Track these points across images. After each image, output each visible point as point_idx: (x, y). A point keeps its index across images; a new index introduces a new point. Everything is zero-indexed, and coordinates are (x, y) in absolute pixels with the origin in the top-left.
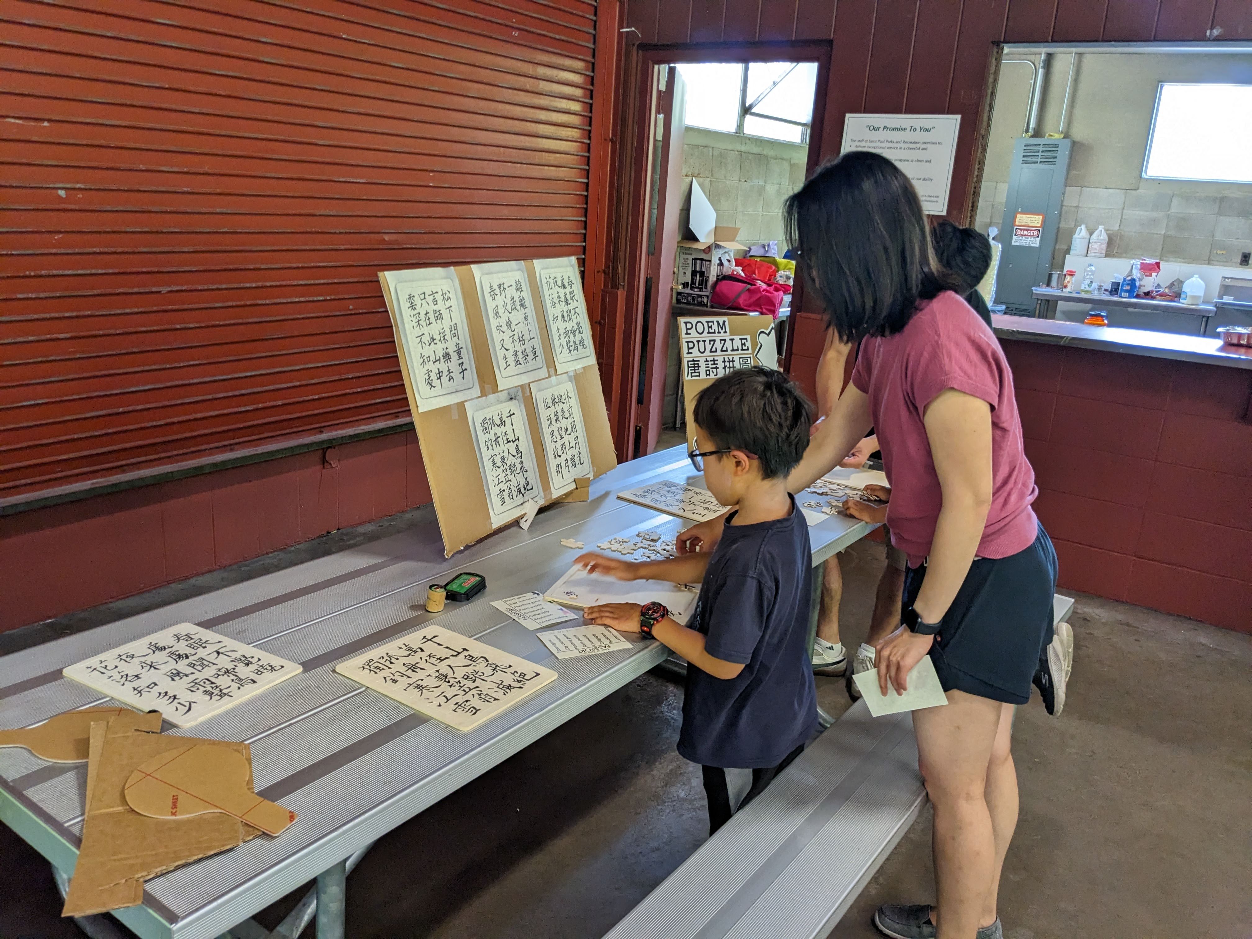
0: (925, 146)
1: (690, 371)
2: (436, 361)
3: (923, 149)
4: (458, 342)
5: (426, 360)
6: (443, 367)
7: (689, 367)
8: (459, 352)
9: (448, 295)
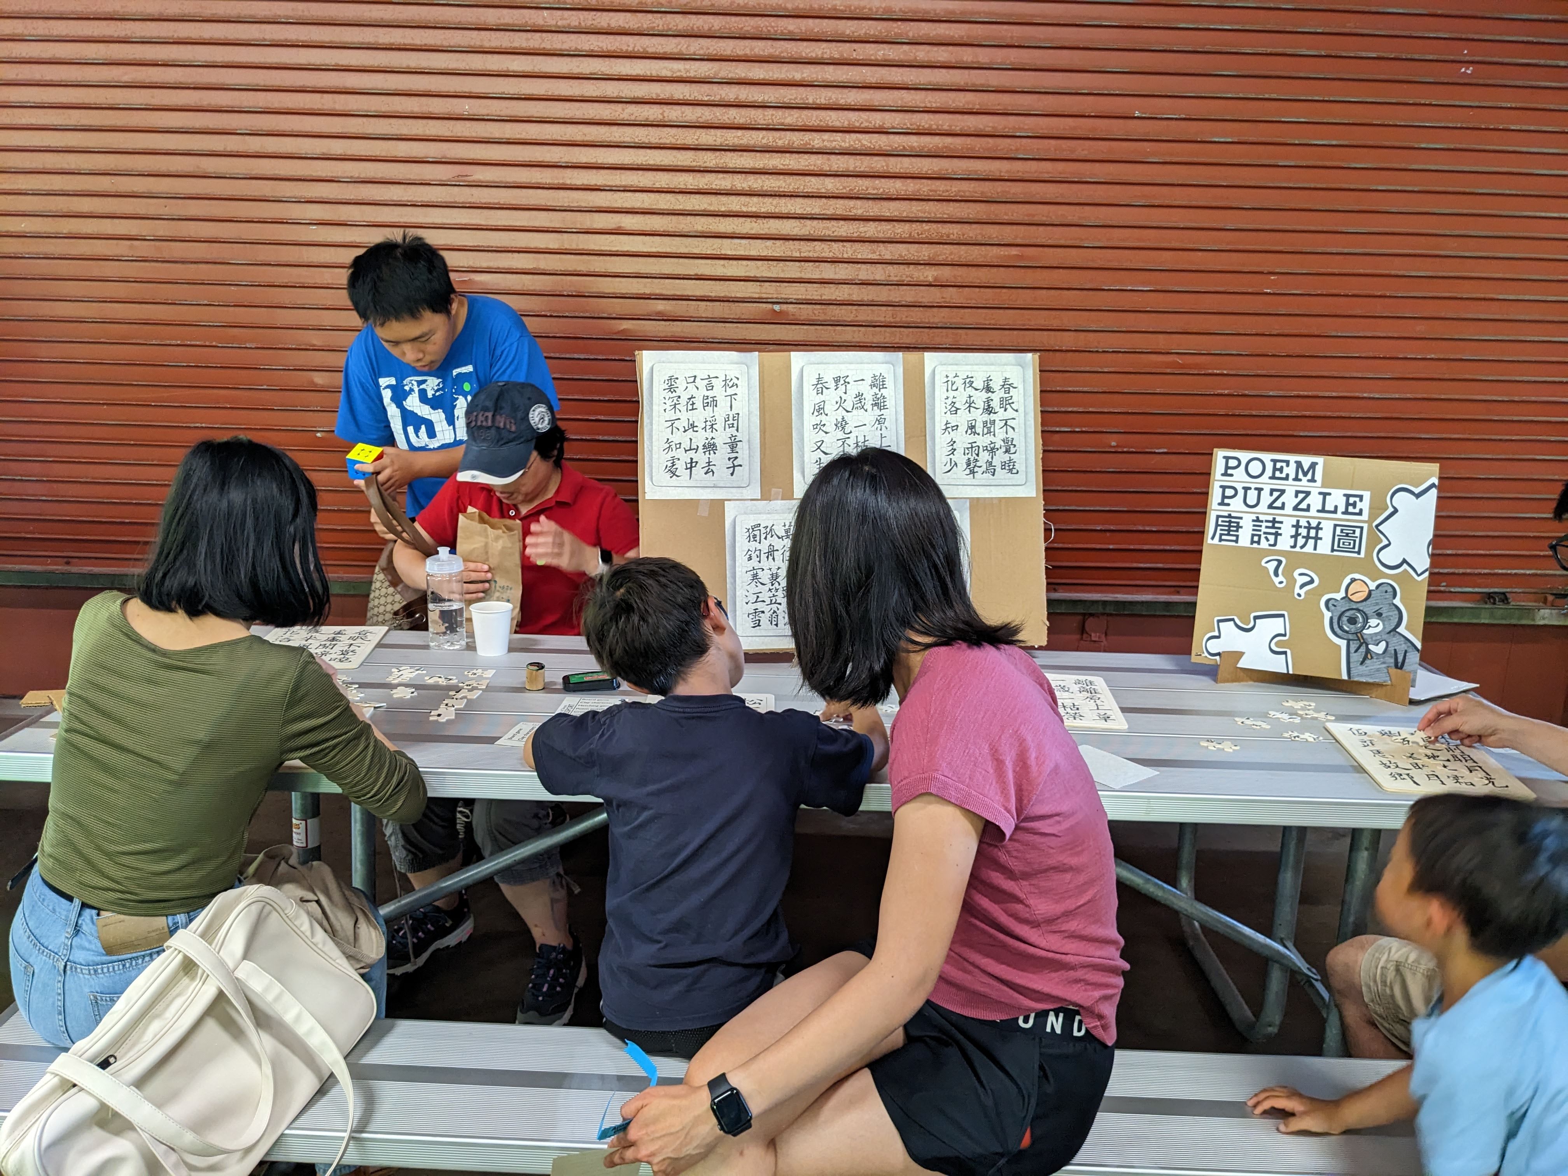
1: (1219, 532)
2: (691, 449)
4: (735, 433)
5: (674, 447)
6: (701, 458)
7: (1217, 525)
8: (733, 445)
9: (735, 381)
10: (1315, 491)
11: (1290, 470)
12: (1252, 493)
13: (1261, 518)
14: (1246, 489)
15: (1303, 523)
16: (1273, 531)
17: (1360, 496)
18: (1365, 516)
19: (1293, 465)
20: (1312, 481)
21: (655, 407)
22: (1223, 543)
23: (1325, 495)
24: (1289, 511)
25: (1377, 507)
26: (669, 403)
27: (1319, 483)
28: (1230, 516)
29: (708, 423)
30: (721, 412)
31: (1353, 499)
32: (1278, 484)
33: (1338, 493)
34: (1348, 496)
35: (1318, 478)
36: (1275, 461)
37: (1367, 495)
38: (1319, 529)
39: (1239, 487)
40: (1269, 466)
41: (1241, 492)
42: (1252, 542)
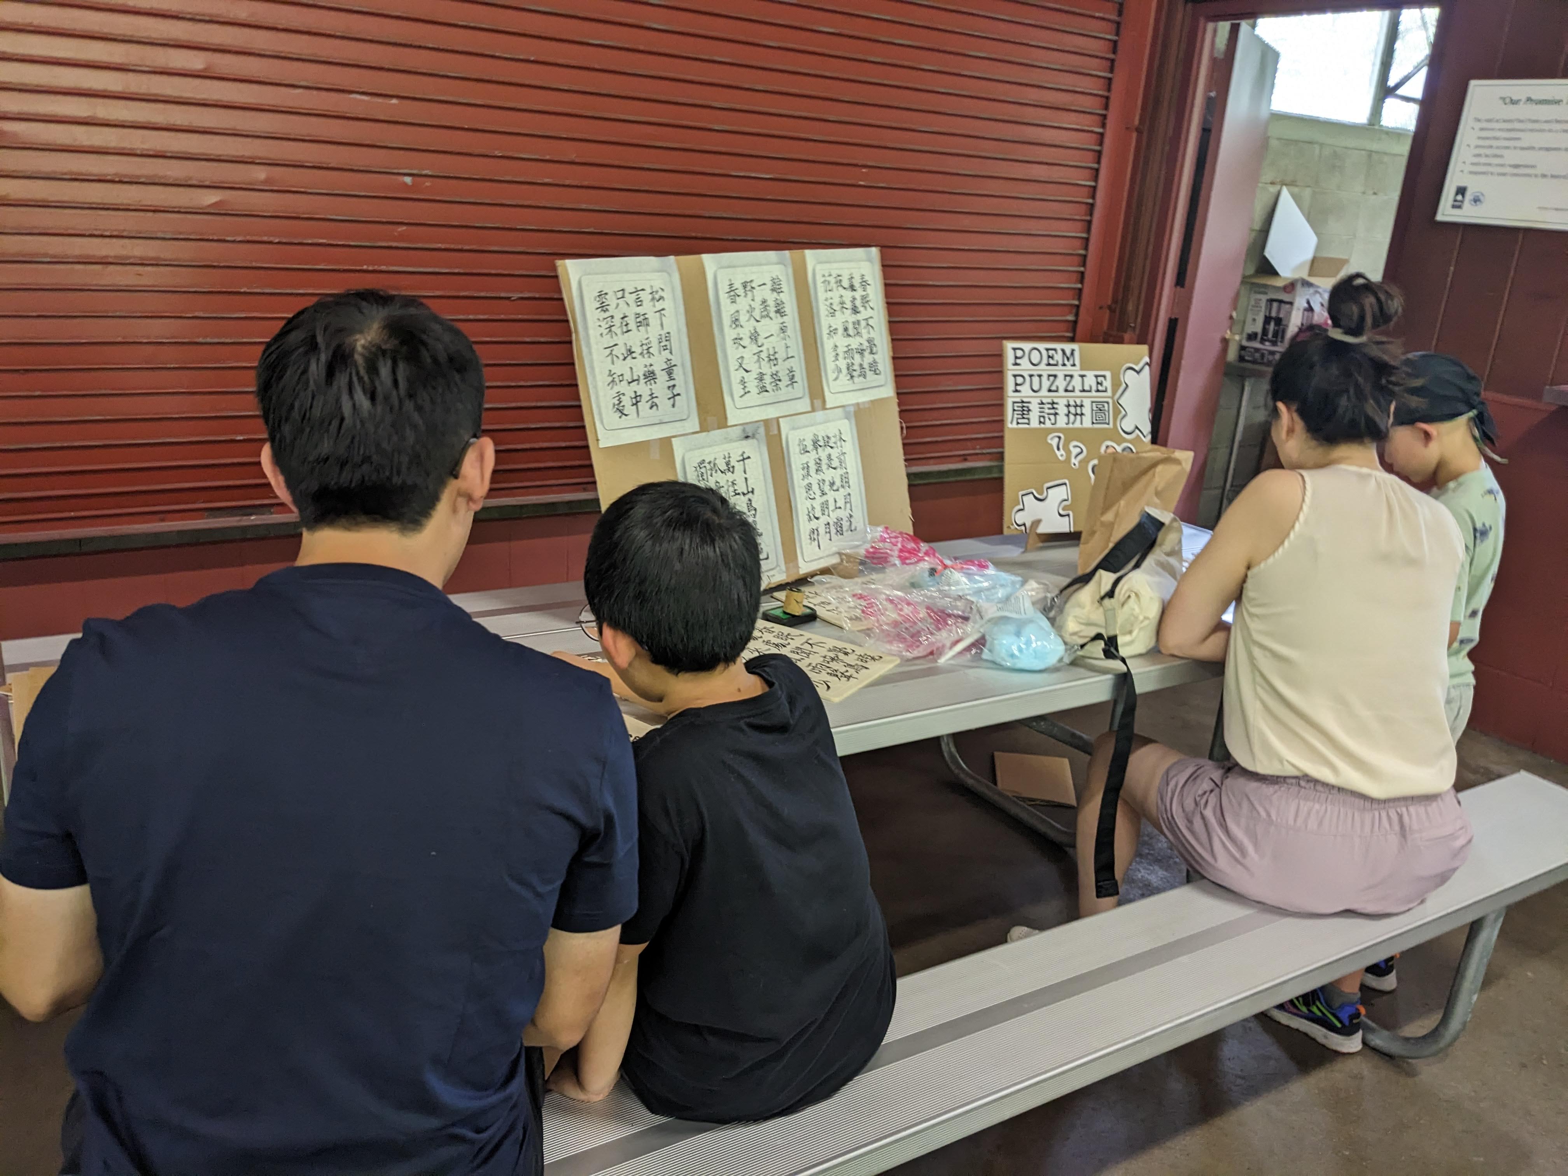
1: (1016, 416)
2: (634, 381)
4: (670, 357)
5: (617, 380)
6: (643, 389)
7: (1014, 410)
8: (669, 371)
9: (661, 293)
10: (1076, 374)
11: (1058, 357)
12: (1036, 380)
13: (1045, 401)
14: (1031, 376)
15: (1072, 403)
16: (1052, 411)
17: (1104, 376)
18: (1109, 393)
19: (1060, 352)
20: (1074, 365)
21: (591, 332)
22: (1020, 426)
23: (1082, 376)
24: (1061, 392)
25: (1116, 384)
26: (604, 325)
27: (1078, 367)
28: (1023, 402)
29: (645, 347)
30: (654, 332)
31: (1100, 379)
32: (1052, 370)
33: (1090, 375)
34: (1096, 376)
35: (1077, 362)
36: (1047, 350)
37: (1108, 374)
38: (1082, 406)
39: (1026, 374)
40: (1044, 353)
41: (1028, 378)
42: (1040, 422)
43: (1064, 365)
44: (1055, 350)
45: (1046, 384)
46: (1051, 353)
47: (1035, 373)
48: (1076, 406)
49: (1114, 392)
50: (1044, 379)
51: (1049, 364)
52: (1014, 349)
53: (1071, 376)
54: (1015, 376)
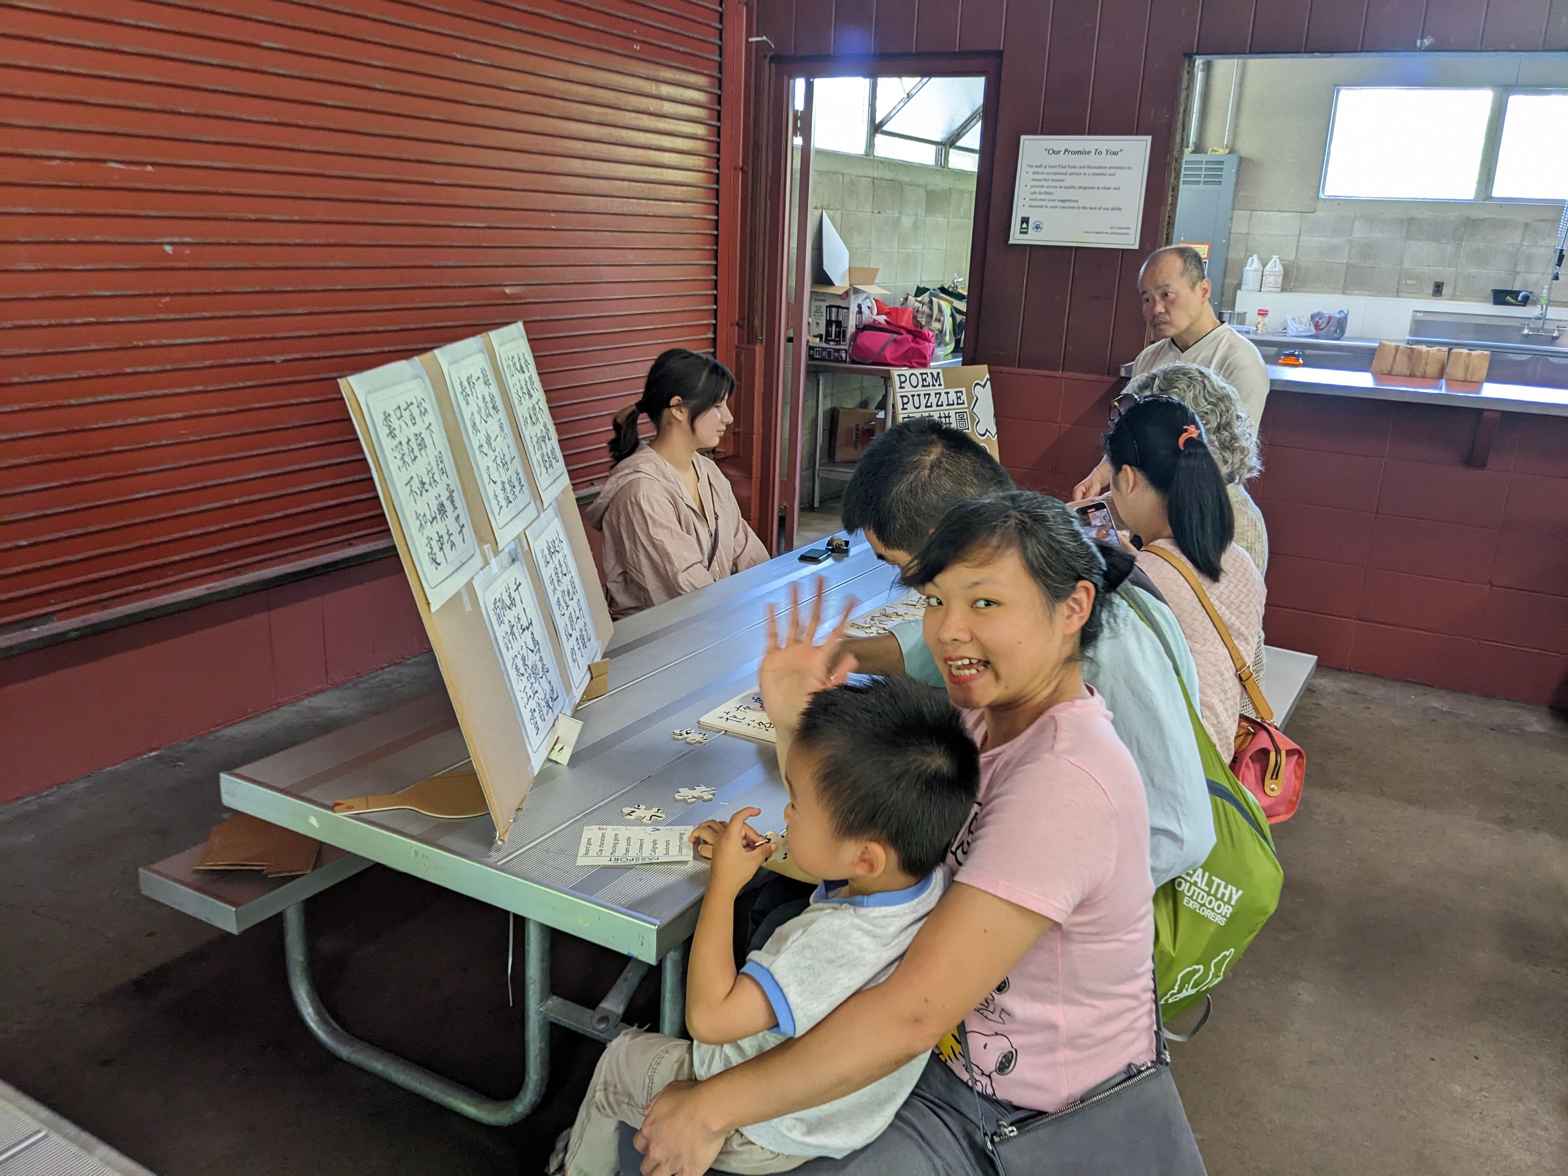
0: (1112, 171)
3: (1110, 175)
10: (943, 392)
11: (929, 379)
12: (916, 398)
14: (913, 396)
15: (942, 415)
17: (961, 392)
18: (966, 405)
19: (930, 376)
20: (940, 385)
23: (947, 393)
24: (934, 407)
25: (970, 396)
27: (943, 387)
31: (959, 394)
32: (926, 390)
33: (952, 391)
34: (956, 392)
35: (942, 383)
36: (922, 374)
37: (963, 390)
38: (949, 417)
39: (909, 395)
40: (920, 377)
41: (911, 398)
43: (934, 385)
44: (926, 374)
45: (923, 402)
46: (924, 376)
47: (916, 393)
48: (945, 417)
49: (969, 405)
50: (922, 397)
51: (923, 386)
52: (899, 376)
53: (940, 394)
54: (902, 397)
